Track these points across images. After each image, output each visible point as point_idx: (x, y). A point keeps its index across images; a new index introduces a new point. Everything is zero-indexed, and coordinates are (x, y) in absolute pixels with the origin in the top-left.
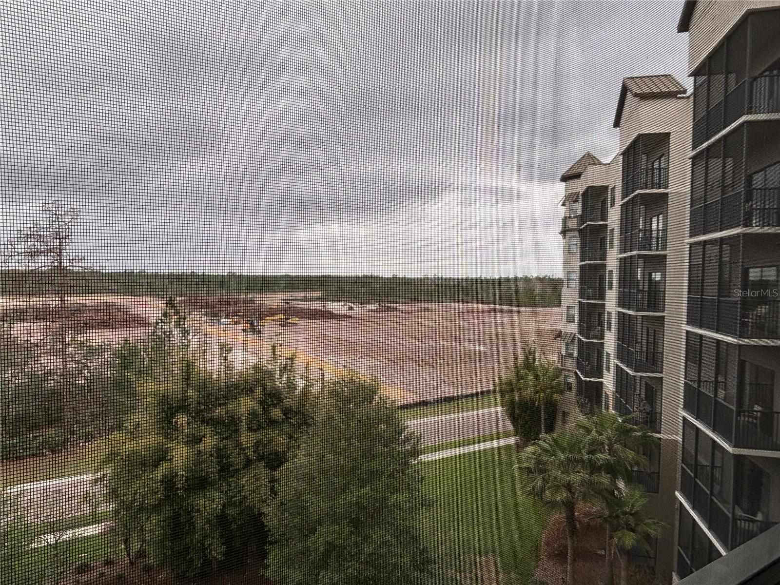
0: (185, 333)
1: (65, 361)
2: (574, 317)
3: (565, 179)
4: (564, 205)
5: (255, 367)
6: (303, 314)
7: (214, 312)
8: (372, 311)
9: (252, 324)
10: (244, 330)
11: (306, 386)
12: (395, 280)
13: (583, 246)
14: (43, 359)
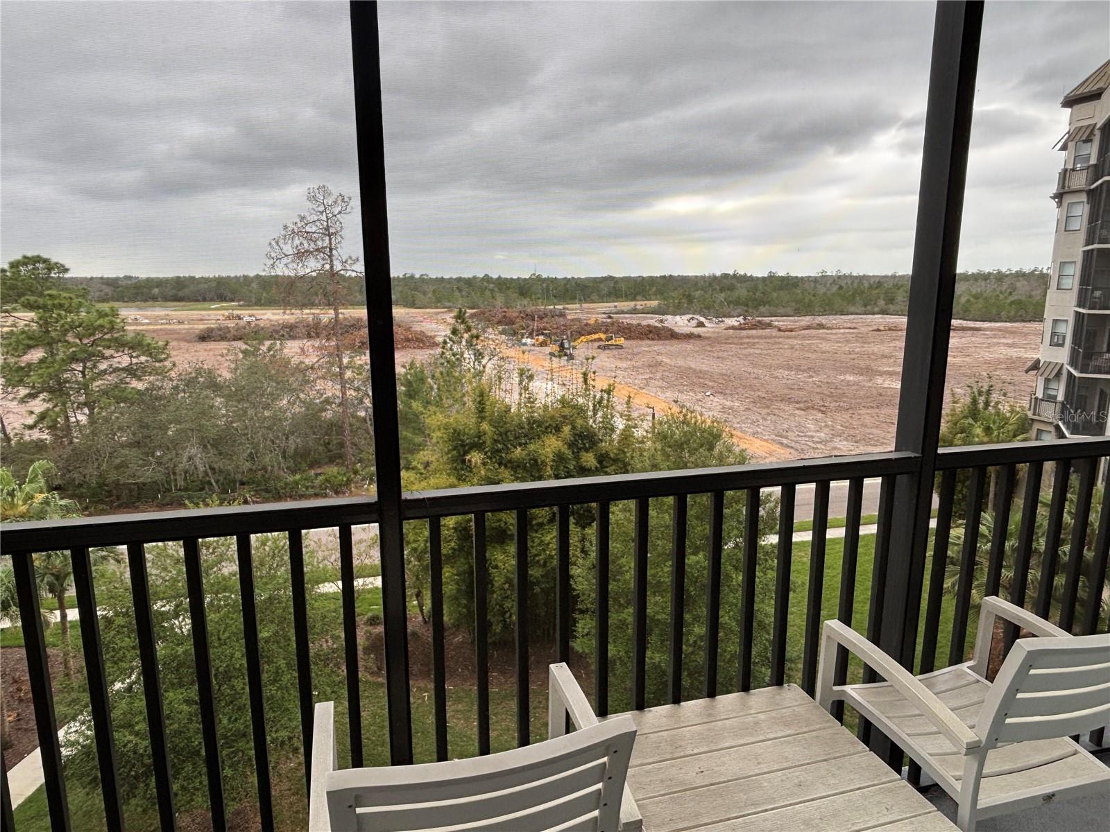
0: (479, 355)
1: (343, 387)
2: (1064, 338)
3: (1069, 102)
4: (1064, 148)
5: (563, 401)
6: (632, 333)
7: (513, 328)
8: (733, 328)
9: (562, 346)
10: (552, 354)
11: (628, 428)
12: (771, 280)
13: (1093, 218)
14: (320, 385)
